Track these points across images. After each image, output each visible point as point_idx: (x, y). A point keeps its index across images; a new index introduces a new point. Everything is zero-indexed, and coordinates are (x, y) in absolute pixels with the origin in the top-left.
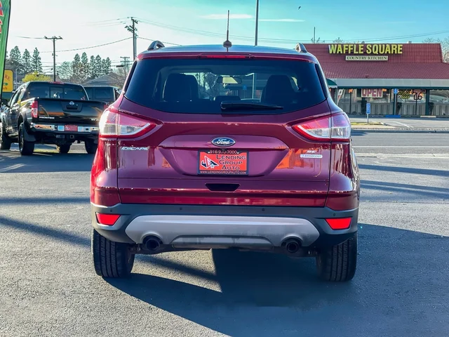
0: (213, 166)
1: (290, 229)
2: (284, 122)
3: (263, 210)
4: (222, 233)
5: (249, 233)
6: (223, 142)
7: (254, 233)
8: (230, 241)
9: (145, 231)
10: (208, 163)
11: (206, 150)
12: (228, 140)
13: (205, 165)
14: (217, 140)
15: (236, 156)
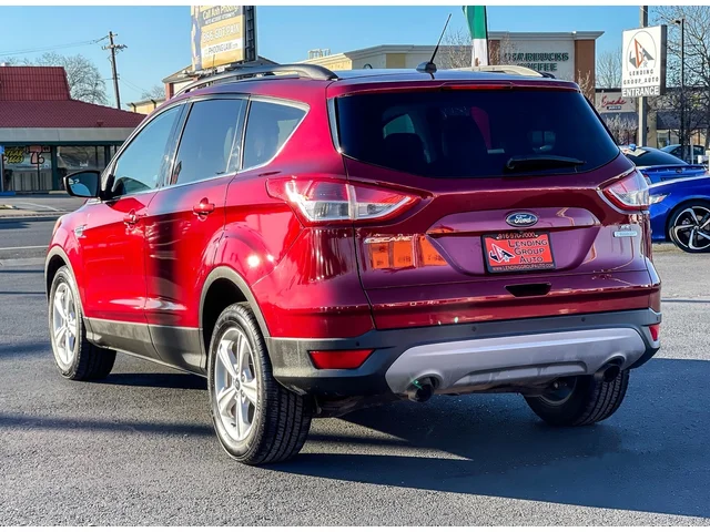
0: (507, 259)
1: (614, 346)
2: (596, 183)
3: (583, 320)
4: (531, 362)
5: (567, 357)
6: (522, 219)
7: (572, 356)
8: (534, 373)
9: (419, 372)
10: (501, 255)
11: (493, 234)
12: (528, 217)
13: (495, 257)
14: (514, 217)
15: (534, 240)
